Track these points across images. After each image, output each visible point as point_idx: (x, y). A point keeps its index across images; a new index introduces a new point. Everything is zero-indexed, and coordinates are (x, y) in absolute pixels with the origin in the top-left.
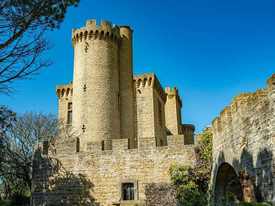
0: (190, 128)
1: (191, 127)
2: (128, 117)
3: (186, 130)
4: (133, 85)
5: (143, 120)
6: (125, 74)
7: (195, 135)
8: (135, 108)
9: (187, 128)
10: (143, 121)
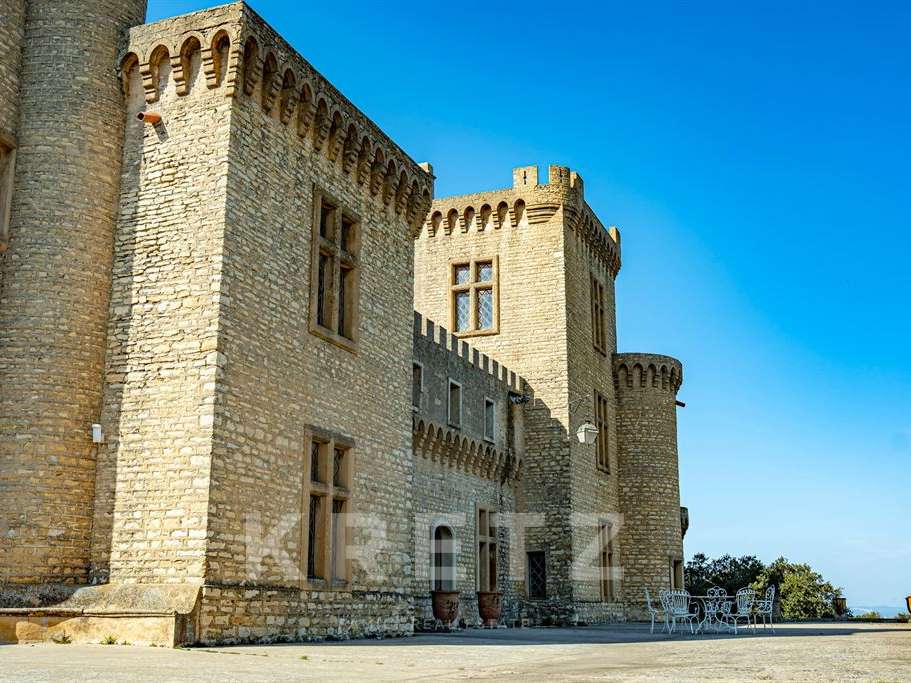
0: (654, 371)
1: (658, 369)
2: (57, 288)
3: (636, 382)
4: (123, 92)
5: (161, 307)
6: (67, 20)
7: (683, 405)
8: (126, 230)
9: (636, 373)
10: (160, 316)
